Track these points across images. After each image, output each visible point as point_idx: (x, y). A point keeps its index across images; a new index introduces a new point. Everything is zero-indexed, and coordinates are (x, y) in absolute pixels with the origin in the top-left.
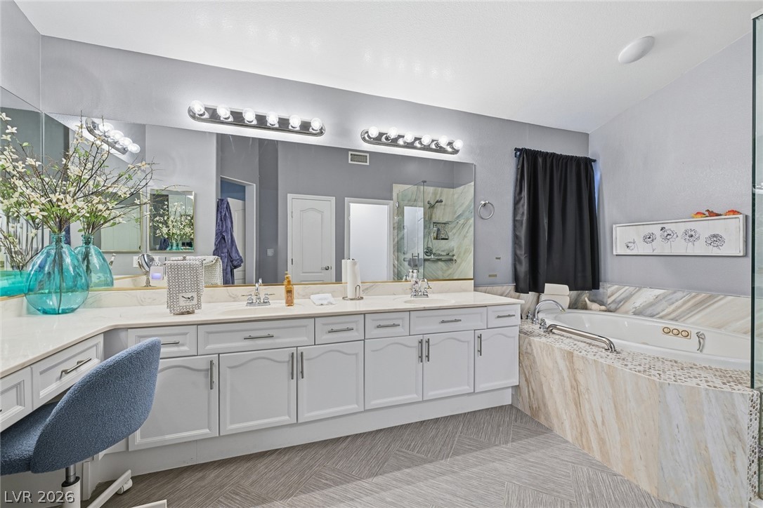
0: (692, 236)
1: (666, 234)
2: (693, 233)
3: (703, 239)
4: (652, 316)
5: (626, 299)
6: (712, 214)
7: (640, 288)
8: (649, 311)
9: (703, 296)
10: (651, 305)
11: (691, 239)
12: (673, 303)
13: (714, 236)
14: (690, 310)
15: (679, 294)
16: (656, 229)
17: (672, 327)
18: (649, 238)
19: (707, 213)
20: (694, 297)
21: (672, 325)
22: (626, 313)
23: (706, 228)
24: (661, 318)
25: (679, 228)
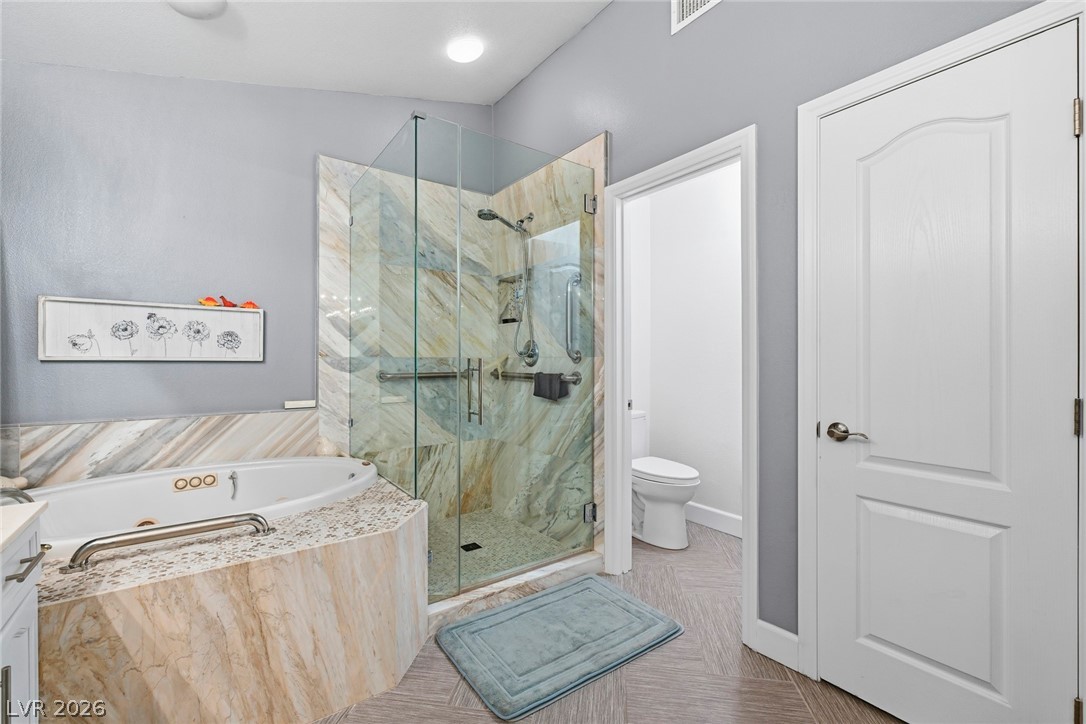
0: (199, 332)
1: (157, 325)
2: (200, 327)
3: (214, 338)
4: (133, 470)
5: (71, 452)
6: (227, 304)
7: (107, 424)
8: (126, 463)
9: (216, 419)
10: (131, 449)
11: (198, 336)
12: (172, 439)
13: (230, 334)
14: (199, 443)
15: (182, 423)
16: (138, 316)
17: (188, 477)
18: (124, 330)
19: (221, 302)
20: (205, 422)
21: (186, 472)
22: (73, 478)
23: (218, 321)
24: (151, 468)
25: (181, 318)
